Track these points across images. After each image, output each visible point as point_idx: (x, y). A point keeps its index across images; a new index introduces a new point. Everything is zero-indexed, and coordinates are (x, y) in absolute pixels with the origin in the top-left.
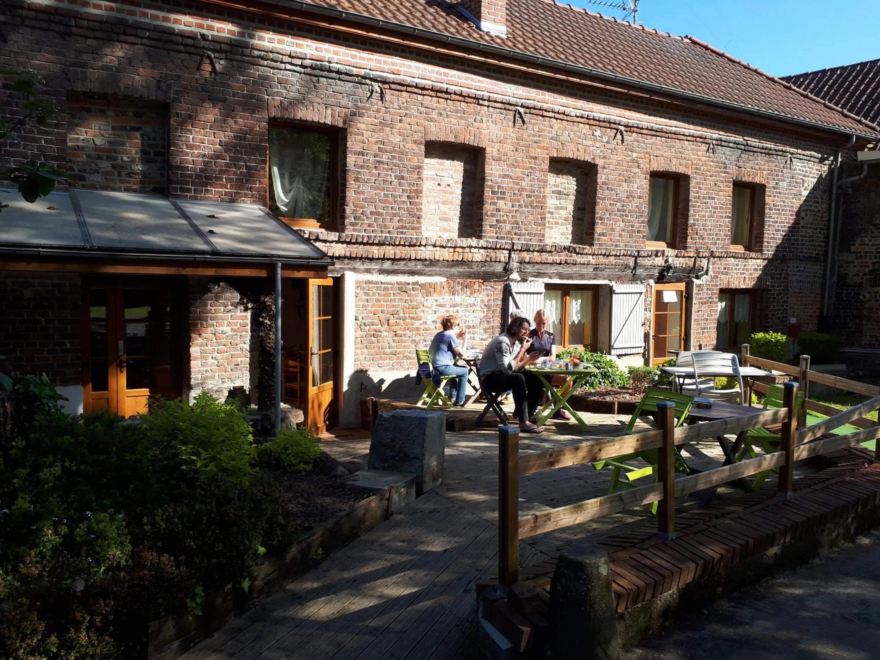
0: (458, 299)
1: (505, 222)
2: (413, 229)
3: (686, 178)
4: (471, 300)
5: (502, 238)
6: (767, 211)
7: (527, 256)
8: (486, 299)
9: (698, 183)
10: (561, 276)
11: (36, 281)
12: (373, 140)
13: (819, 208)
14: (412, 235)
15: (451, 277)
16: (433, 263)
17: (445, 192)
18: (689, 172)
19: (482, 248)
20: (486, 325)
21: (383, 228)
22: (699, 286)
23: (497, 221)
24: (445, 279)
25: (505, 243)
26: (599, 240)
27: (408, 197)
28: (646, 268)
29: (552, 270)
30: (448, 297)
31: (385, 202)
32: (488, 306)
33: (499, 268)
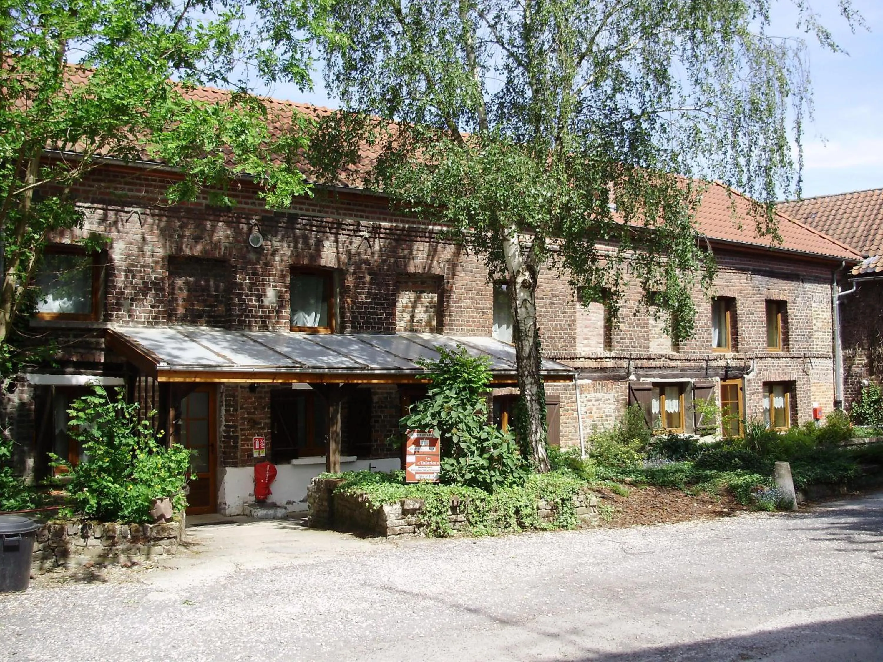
0: (599, 395)
1: (625, 339)
2: (572, 346)
3: (734, 299)
4: (607, 396)
5: (624, 350)
6: (789, 321)
7: (639, 363)
8: (616, 395)
9: (742, 303)
10: (661, 377)
11: (380, 391)
12: (549, 289)
13: (825, 316)
14: (571, 352)
15: (593, 379)
16: (583, 370)
17: (586, 319)
18: (736, 295)
19: (613, 358)
20: (617, 414)
21: (555, 347)
22: (749, 380)
23: (621, 339)
24: (590, 381)
25: (626, 354)
26: (683, 349)
27: (569, 325)
28: (714, 369)
29: (655, 372)
30: (593, 395)
31: (555, 329)
32: (618, 401)
33: (623, 373)
